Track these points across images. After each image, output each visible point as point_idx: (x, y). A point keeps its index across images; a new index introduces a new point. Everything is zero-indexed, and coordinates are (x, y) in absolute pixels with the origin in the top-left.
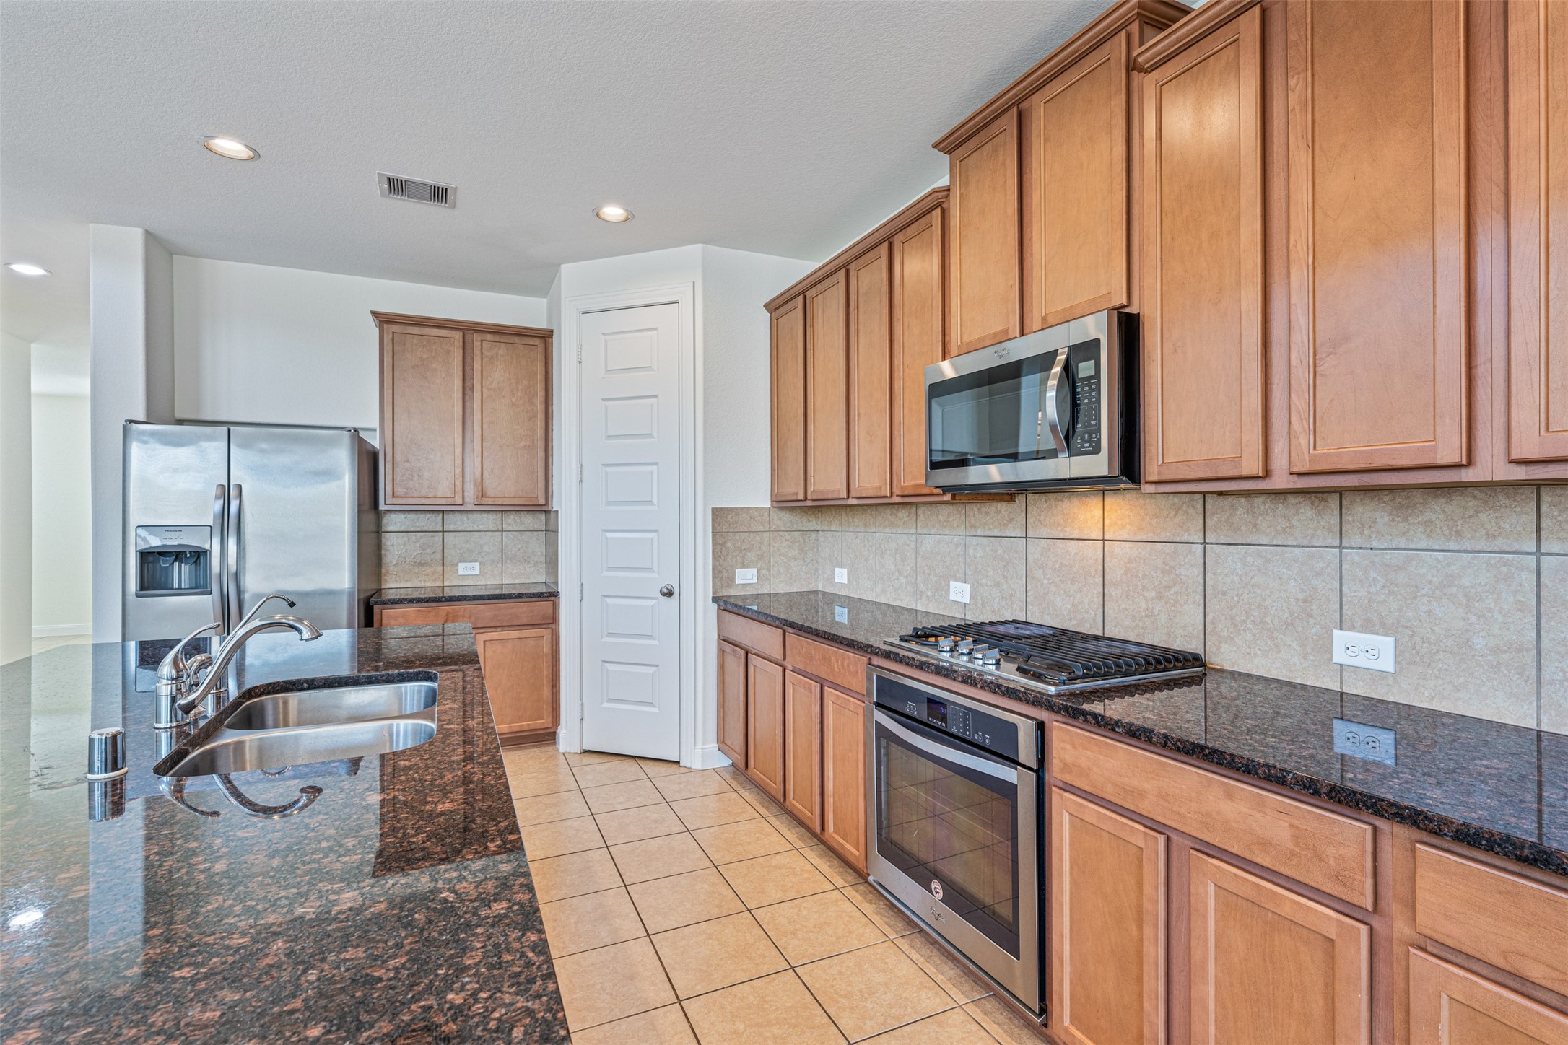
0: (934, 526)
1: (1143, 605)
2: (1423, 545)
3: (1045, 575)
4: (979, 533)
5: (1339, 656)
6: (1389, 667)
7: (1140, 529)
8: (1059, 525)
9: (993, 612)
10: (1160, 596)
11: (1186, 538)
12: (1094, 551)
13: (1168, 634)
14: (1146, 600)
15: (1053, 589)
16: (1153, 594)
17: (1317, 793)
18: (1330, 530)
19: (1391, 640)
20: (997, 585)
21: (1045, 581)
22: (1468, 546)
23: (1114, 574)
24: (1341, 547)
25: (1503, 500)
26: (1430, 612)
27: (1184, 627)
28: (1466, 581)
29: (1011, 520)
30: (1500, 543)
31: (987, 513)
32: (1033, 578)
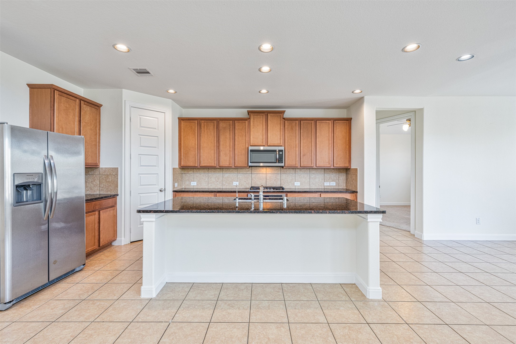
0: (228, 172)
1: (272, 182)
2: (302, 173)
3: (256, 179)
4: (241, 173)
5: (295, 185)
6: (299, 185)
7: (272, 172)
8: (258, 172)
9: (244, 186)
10: (275, 181)
11: (278, 173)
12: (265, 175)
13: (276, 185)
14: (273, 181)
15: (257, 181)
16: (274, 180)
17: (315, 192)
18: (294, 172)
19: (299, 182)
20: (245, 182)
21: (256, 180)
22: (305, 173)
23: (268, 178)
24: (295, 174)
25: (308, 169)
26: (302, 179)
27: (278, 184)
28: (305, 176)
29: (248, 171)
30: (307, 173)
31: (243, 170)
32: (253, 180)
